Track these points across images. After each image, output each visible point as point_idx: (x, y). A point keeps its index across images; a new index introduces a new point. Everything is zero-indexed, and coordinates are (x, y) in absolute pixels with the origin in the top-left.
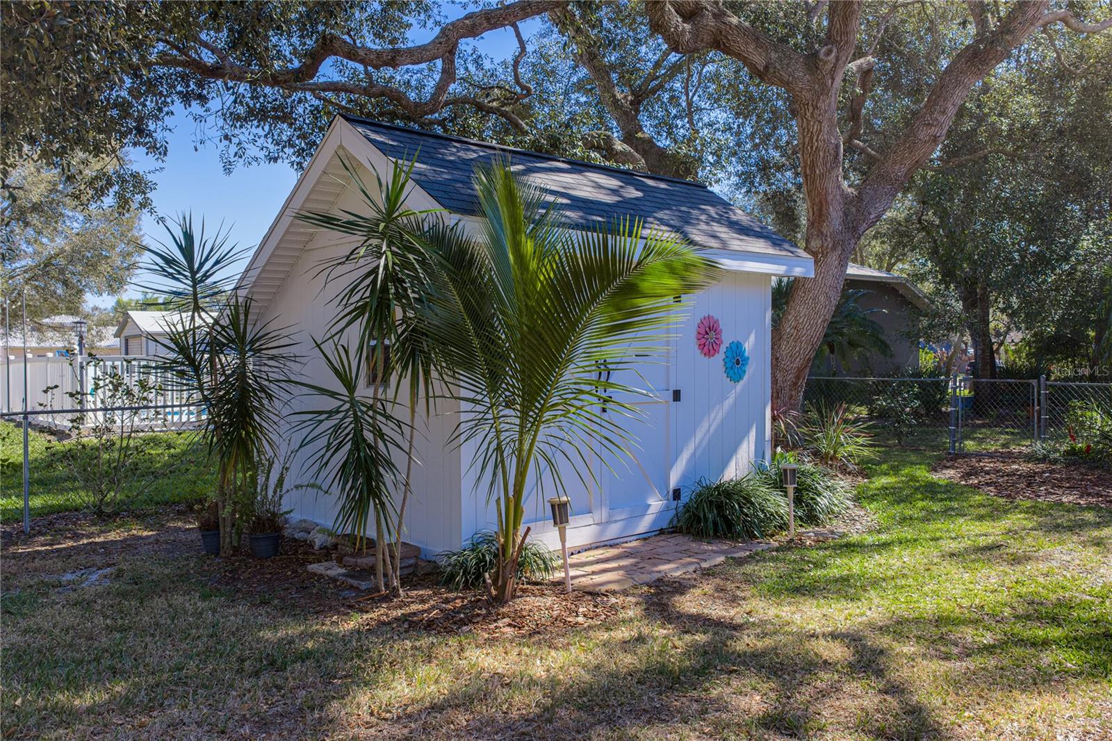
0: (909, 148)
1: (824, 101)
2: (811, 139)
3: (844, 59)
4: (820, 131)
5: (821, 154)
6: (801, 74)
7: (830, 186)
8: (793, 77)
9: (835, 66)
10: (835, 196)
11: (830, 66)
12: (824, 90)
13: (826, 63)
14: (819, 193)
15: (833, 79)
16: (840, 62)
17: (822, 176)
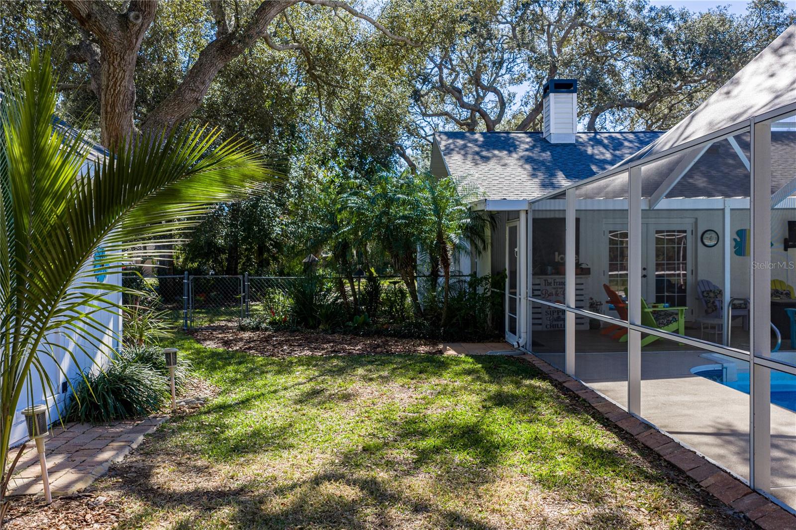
0: (178, 104)
1: (129, 55)
2: (115, 83)
3: (146, 25)
4: (124, 78)
5: (122, 97)
6: (115, 29)
7: (125, 124)
8: (110, 30)
9: (140, 30)
10: (128, 133)
11: (136, 28)
12: (130, 47)
13: (134, 25)
14: (116, 128)
15: (137, 39)
16: (144, 27)
17: (120, 114)
